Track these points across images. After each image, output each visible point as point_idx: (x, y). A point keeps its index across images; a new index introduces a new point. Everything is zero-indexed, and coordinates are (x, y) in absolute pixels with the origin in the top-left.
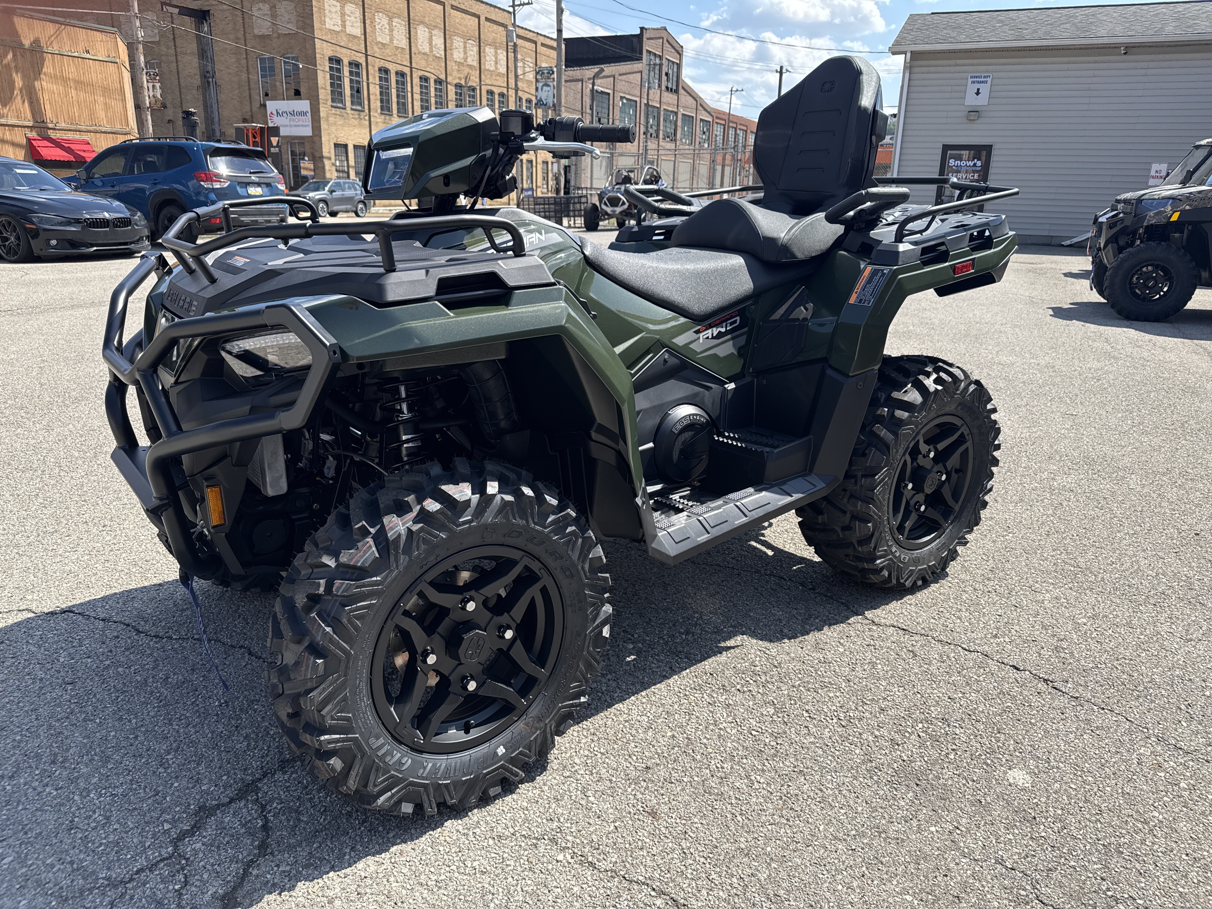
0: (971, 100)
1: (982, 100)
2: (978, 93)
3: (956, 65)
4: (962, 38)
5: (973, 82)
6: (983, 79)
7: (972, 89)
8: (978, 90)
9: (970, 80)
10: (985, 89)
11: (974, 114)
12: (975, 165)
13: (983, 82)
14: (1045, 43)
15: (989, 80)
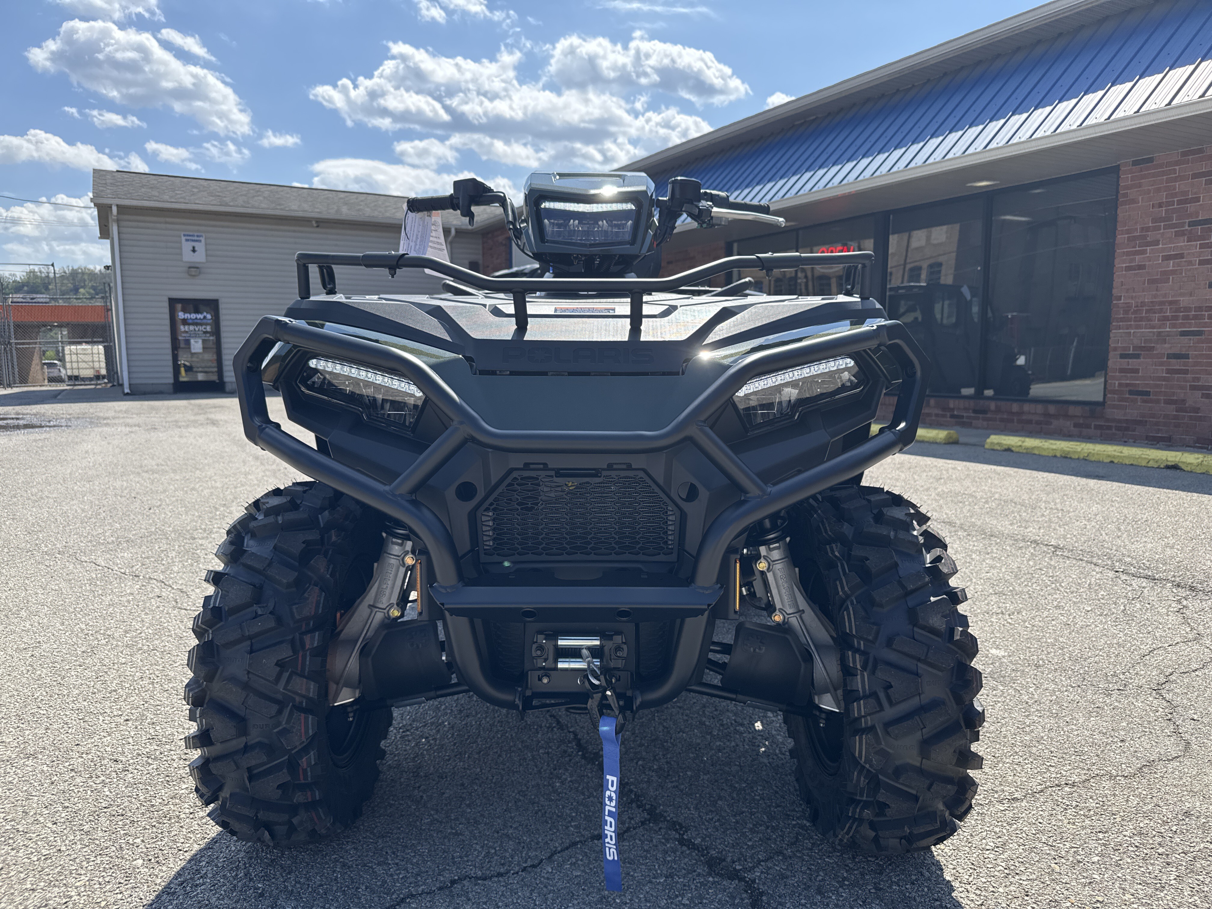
0: (188, 257)
1: (200, 257)
2: (194, 251)
3: (166, 223)
4: (166, 197)
5: (187, 240)
6: (196, 238)
7: (187, 247)
8: (194, 247)
9: (183, 238)
10: (200, 247)
11: (194, 270)
12: (205, 317)
13: (197, 241)
14: (249, 211)
15: (203, 239)
